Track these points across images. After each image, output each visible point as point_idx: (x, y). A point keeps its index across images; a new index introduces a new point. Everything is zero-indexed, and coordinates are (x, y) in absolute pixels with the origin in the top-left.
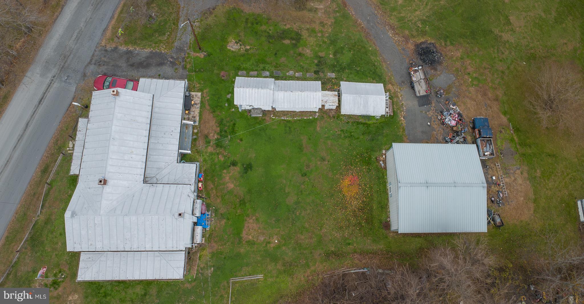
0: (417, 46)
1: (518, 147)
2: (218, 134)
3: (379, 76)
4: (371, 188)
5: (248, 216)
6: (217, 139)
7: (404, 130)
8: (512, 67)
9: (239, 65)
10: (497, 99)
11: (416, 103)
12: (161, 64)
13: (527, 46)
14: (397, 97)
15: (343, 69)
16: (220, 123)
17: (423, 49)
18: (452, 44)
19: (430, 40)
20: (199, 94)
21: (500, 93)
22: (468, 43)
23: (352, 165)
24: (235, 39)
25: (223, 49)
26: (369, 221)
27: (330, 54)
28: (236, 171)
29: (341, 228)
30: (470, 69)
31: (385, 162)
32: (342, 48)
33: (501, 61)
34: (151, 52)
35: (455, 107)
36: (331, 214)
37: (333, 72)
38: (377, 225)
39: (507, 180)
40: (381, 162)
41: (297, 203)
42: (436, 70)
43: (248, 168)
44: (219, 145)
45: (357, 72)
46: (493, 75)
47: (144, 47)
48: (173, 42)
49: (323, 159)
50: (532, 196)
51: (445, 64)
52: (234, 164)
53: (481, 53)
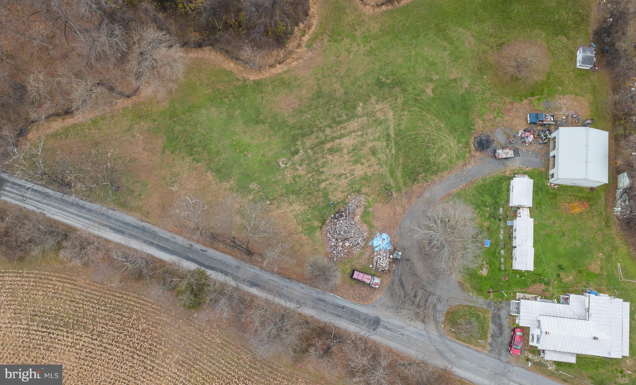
0: (477, 150)
1: (543, 97)
2: (541, 284)
3: (500, 180)
4: (570, 195)
5: (587, 269)
6: (545, 284)
7: (535, 169)
8: (488, 87)
9: (497, 269)
10: (512, 103)
11: (517, 158)
12: (499, 317)
13: (472, 71)
14: (514, 170)
15: (497, 203)
16: (534, 282)
17: (479, 146)
18: (473, 125)
19: (472, 140)
20: (518, 294)
21: (507, 100)
22: (472, 113)
23: (557, 205)
24: (480, 271)
25: (487, 278)
26: (589, 199)
27: (487, 210)
28: (563, 275)
29: (593, 216)
30: (491, 116)
31: (555, 185)
32: (482, 201)
33: (484, 93)
34: (492, 323)
35: (520, 133)
36: (585, 221)
37: (499, 209)
38: (590, 195)
39: (564, 109)
40: (555, 187)
41: (580, 240)
42: (494, 140)
43: (560, 267)
44: (547, 284)
45: (498, 193)
46: (494, 101)
47: (488, 327)
48: (484, 309)
49: (554, 222)
50: (573, 96)
51: (489, 133)
52: (558, 275)
53: (479, 106)
